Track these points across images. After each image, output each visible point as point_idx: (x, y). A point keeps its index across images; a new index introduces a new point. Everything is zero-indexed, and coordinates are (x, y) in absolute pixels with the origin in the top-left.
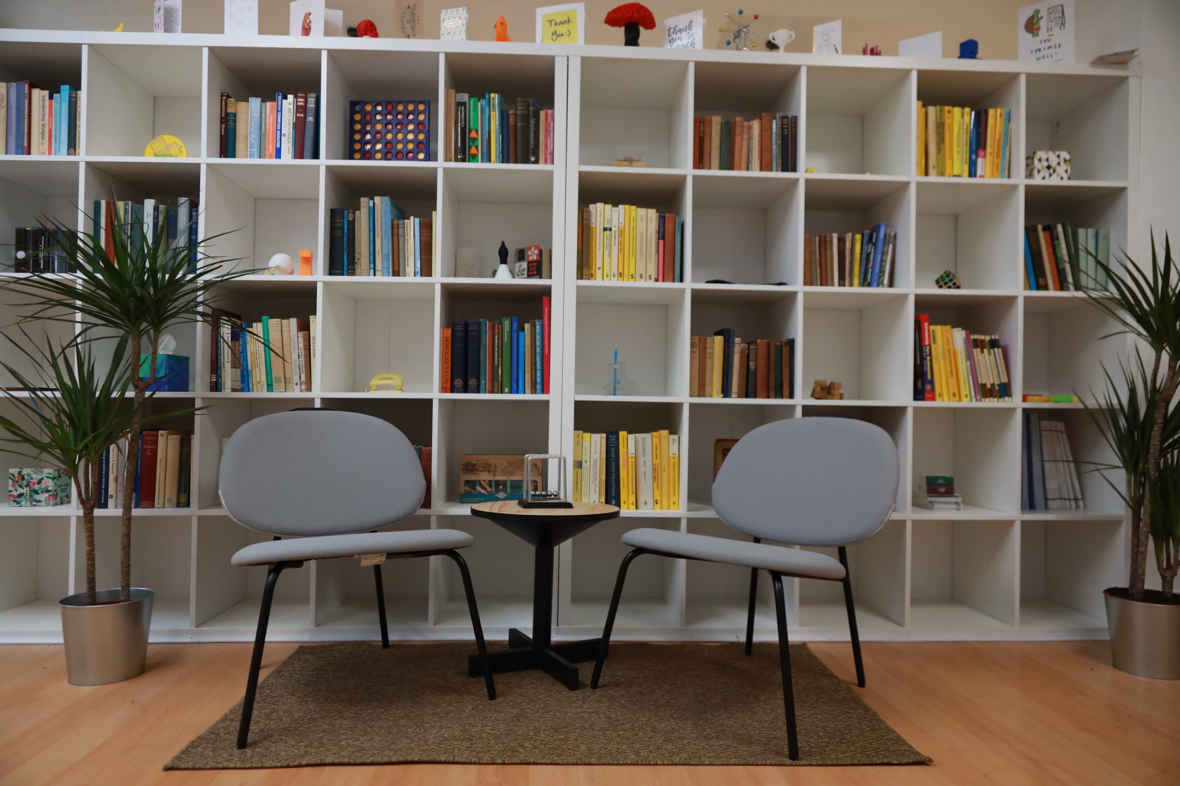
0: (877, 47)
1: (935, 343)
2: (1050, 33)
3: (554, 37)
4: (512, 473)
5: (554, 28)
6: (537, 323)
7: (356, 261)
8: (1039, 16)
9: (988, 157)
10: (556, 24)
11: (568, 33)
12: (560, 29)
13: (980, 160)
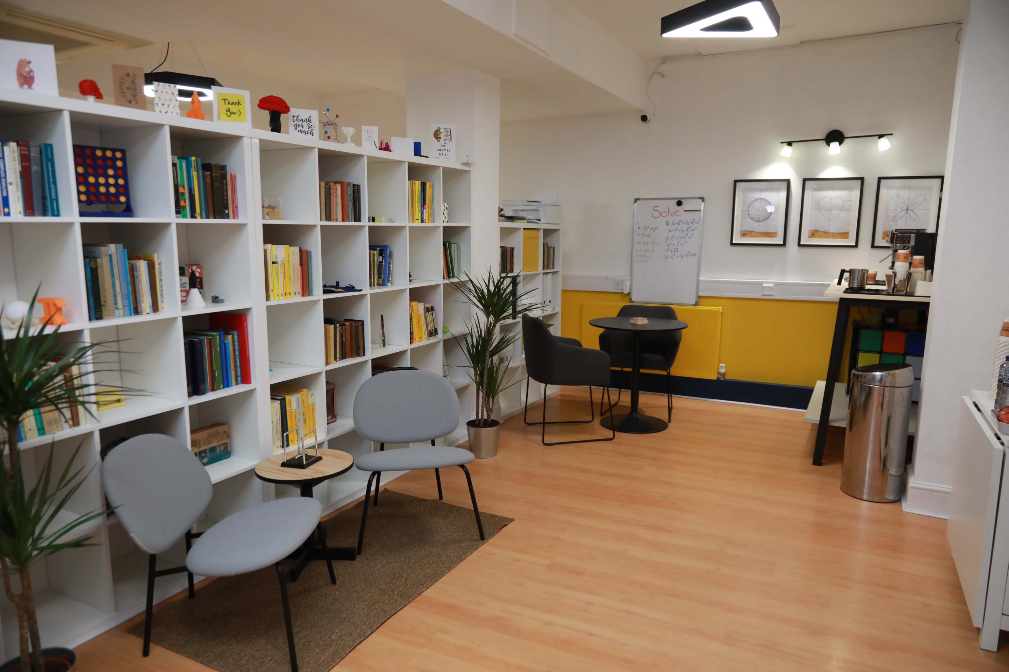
0: (388, 142)
1: (413, 312)
2: (445, 142)
3: (229, 113)
4: (210, 442)
5: (228, 106)
6: (235, 334)
7: (103, 303)
8: (441, 131)
9: (427, 209)
10: (229, 103)
11: (239, 113)
12: (233, 108)
13: (424, 210)
